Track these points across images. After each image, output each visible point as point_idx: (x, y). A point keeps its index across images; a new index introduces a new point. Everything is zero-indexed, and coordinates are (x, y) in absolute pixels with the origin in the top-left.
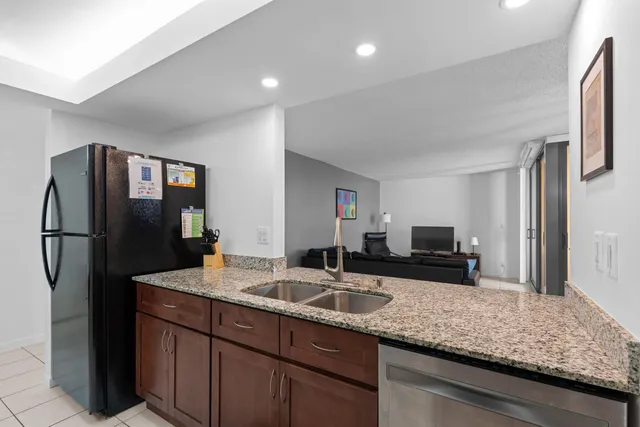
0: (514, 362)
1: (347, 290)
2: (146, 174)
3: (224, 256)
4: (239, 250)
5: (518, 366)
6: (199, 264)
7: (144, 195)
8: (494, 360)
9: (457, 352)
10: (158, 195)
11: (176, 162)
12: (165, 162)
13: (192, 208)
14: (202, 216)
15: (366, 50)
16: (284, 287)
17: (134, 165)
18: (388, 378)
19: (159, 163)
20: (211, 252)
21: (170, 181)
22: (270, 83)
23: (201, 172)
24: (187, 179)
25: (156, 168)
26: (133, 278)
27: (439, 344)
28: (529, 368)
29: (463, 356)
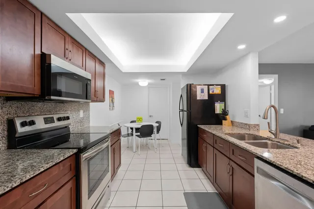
0: (302, 176)
1: (278, 142)
2: (202, 91)
3: (232, 121)
4: (238, 120)
5: (304, 178)
6: (221, 124)
7: (202, 98)
8: (294, 174)
9: (280, 166)
10: (206, 98)
11: (213, 85)
12: (209, 85)
13: (219, 101)
14: (224, 104)
15: (280, 19)
16: (248, 136)
17: (199, 88)
18: (257, 172)
19: (207, 86)
20: (225, 119)
21: (211, 92)
22: (242, 47)
23: (223, 87)
24: (217, 91)
25: (206, 88)
26: (198, 126)
27: (274, 162)
28: (309, 181)
29: (282, 169)
